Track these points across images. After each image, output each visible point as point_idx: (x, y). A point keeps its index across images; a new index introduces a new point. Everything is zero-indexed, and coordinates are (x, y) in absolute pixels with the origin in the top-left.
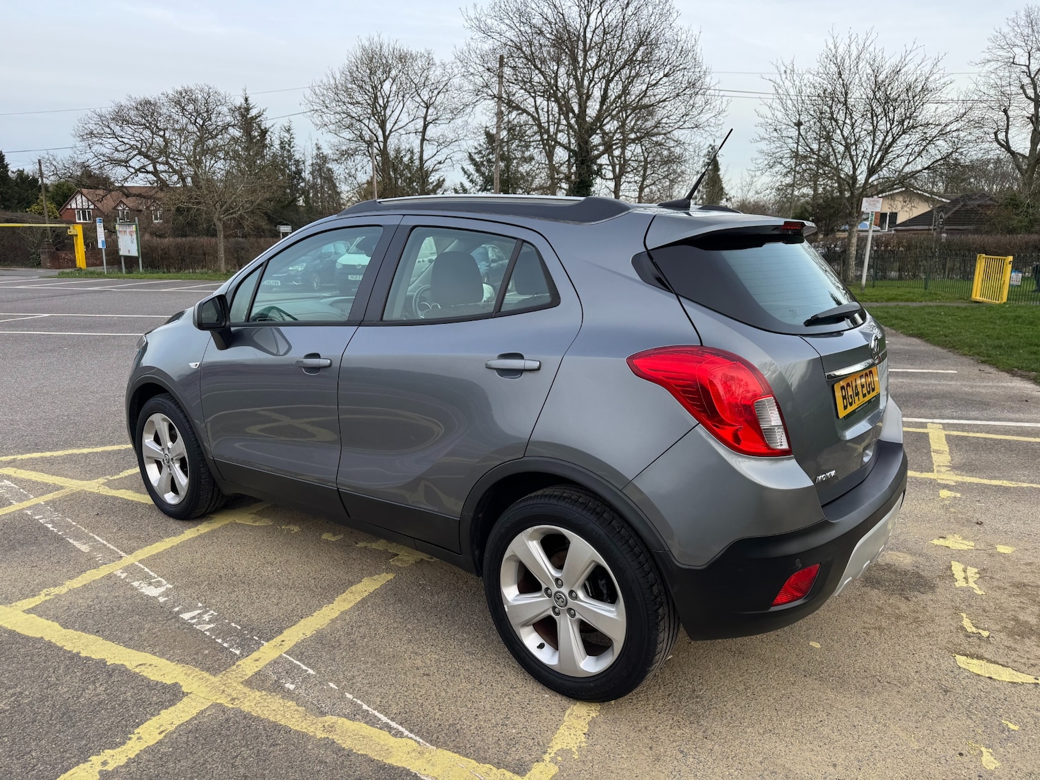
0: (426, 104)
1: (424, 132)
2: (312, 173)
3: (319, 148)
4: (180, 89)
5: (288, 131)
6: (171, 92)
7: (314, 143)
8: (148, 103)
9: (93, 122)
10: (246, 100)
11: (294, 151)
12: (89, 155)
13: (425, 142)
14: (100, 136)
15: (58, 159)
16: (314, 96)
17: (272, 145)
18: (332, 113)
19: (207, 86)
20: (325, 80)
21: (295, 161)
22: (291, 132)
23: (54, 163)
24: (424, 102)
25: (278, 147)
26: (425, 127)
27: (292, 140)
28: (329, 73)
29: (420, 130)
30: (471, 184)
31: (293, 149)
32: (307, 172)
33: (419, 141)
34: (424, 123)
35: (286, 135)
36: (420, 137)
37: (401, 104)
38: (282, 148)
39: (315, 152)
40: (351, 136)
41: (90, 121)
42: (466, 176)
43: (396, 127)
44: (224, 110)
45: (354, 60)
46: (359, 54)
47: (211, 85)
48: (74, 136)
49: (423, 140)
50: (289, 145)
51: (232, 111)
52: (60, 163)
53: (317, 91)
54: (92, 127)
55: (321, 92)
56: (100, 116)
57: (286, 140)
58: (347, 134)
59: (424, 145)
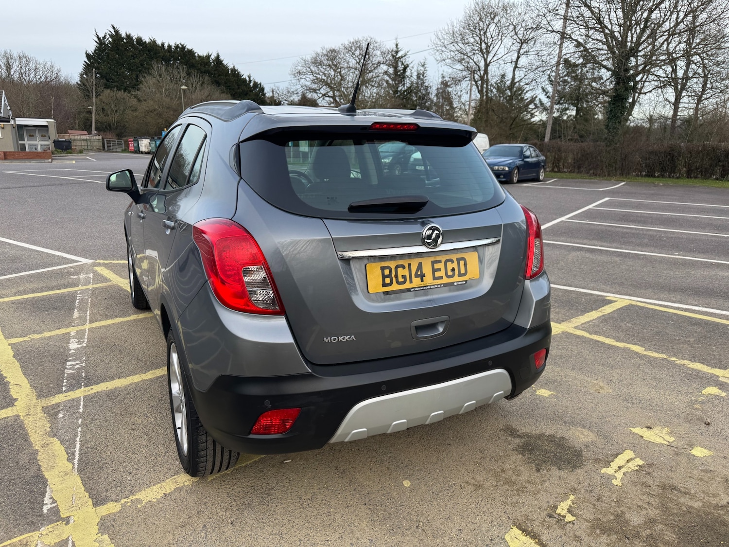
0: (521, 40)
1: (516, 62)
2: (437, 95)
3: (443, 77)
4: (352, 40)
5: (423, 66)
6: (347, 43)
7: (441, 73)
8: (333, 51)
9: (301, 65)
10: (397, 45)
11: (426, 80)
12: (299, 87)
13: (517, 69)
14: (305, 74)
15: (280, 89)
16: (437, 40)
17: (411, 76)
18: (448, 51)
19: (370, 37)
20: (446, 28)
21: (426, 86)
22: (425, 66)
23: (278, 92)
24: (520, 39)
25: (415, 77)
26: (518, 57)
27: (425, 72)
28: (449, 22)
29: (514, 60)
30: (547, 99)
31: (426, 78)
32: (434, 94)
33: (513, 68)
34: (518, 55)
35: (422, 68)
36: (514, 66)
37: (500, 42)
38: (418, 77)
39: (440, 80)
40: (461, 67)
41: (299, 64)
42: (545, 93)
43: (495, 58)
44: (378, 53)
45: (468, 12)
46: (473, 7)
47: (372, 37)
48: (290, 75)
49: (516, 67)
50: (423, 75)
51: (383, 53)
52: (281, 91)
53: (440, 37)
54: (299, 68)
55: (442, 36)
56: (305, 61)
57: (421, 72)
58: (459, 66)
59: (516, 71)
